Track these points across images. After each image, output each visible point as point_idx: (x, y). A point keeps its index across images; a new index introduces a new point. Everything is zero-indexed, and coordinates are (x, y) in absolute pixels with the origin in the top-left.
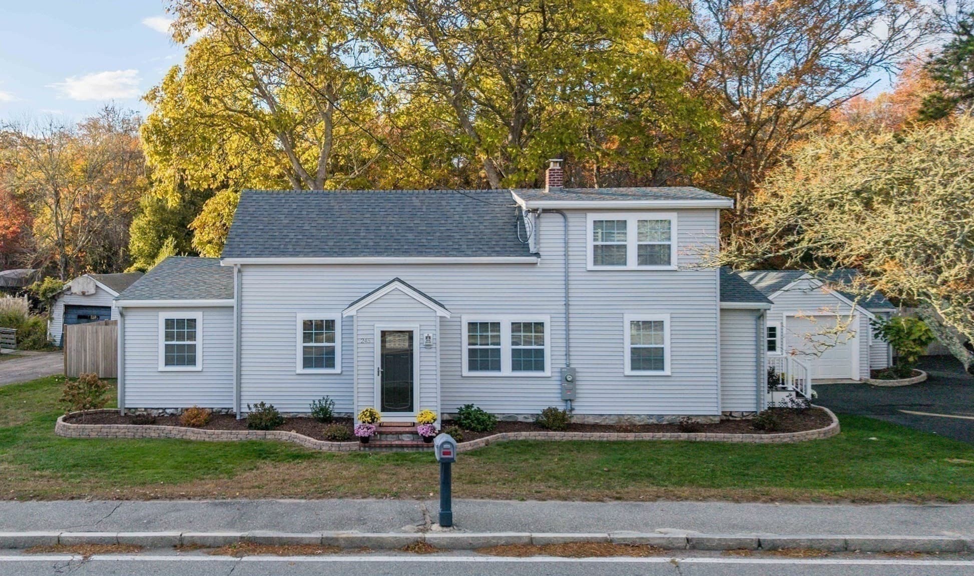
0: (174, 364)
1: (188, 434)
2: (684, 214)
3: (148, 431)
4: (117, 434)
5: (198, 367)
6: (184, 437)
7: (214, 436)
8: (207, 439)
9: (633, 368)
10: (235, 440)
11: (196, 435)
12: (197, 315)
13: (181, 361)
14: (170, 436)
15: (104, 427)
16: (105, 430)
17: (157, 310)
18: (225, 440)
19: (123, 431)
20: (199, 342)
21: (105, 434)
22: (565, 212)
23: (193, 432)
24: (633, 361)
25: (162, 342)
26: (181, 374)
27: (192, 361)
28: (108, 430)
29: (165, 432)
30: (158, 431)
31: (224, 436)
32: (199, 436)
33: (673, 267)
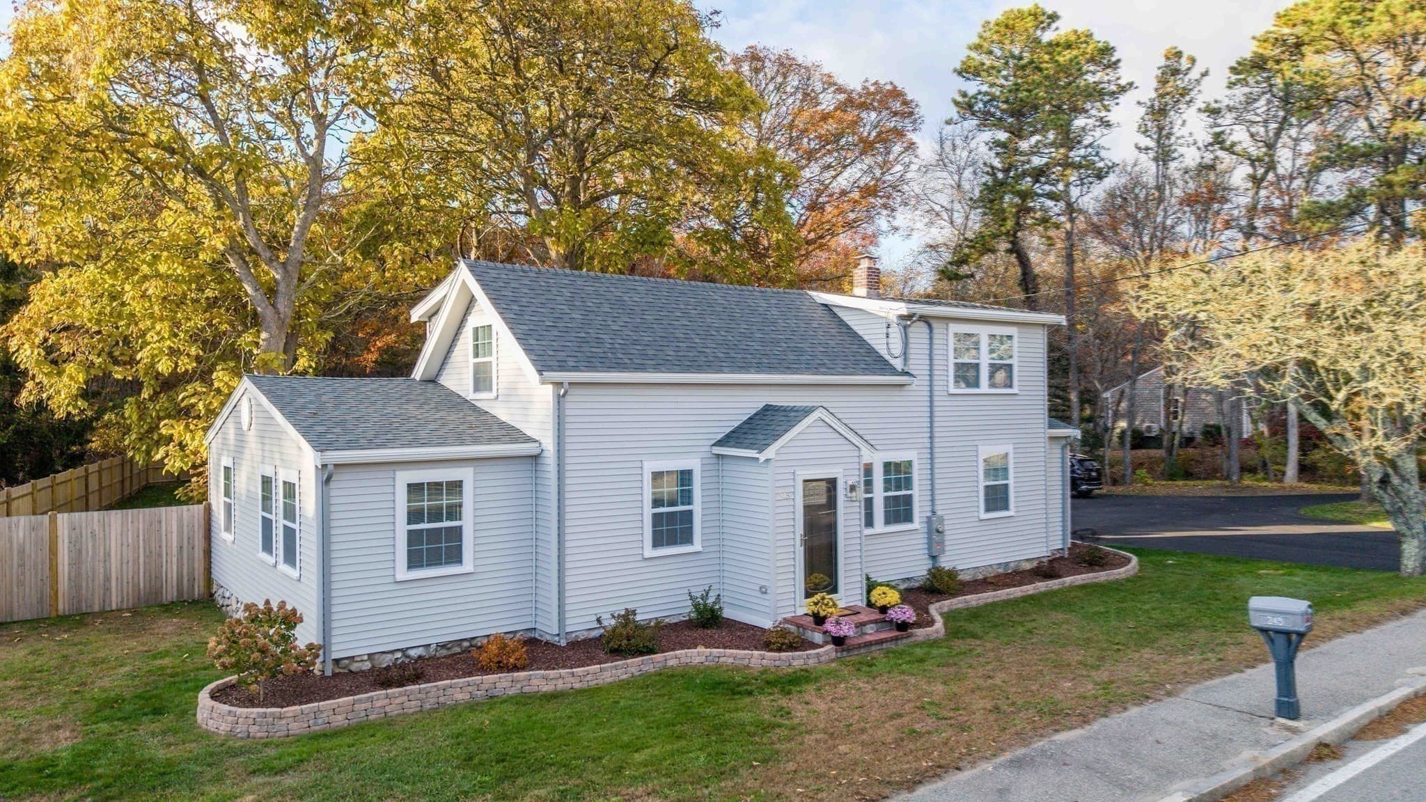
0: (422, 566)
1: (535, 682)
2: (1025, 330)
3: (449, 692)
4: (388, 709)
5: (468, 565)
6: (526, 689)
7: (589, 678)
8: (577, 686)
9: (988, 510)
10: (624, 677)
11: (554, 682)
12: (465, 474)
13: (435, 559)
14: (496, 692)
15: (360, 701)
16: (363, 706)
17: (393, 467)
18: (609, 680)
19: (397, 701)
20: (467, 522)
21: (363, 714)
22: (931, 321)
23: (545, 678)
24: (987, 501)
25: (402, 528)
26: (441, 581)
27: (455, 556)
28: (368, 705)
29: (485, 686)
30: (470, 689)
31: (607, 674)
32: (561, 681)
33: (1015, 390)
